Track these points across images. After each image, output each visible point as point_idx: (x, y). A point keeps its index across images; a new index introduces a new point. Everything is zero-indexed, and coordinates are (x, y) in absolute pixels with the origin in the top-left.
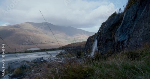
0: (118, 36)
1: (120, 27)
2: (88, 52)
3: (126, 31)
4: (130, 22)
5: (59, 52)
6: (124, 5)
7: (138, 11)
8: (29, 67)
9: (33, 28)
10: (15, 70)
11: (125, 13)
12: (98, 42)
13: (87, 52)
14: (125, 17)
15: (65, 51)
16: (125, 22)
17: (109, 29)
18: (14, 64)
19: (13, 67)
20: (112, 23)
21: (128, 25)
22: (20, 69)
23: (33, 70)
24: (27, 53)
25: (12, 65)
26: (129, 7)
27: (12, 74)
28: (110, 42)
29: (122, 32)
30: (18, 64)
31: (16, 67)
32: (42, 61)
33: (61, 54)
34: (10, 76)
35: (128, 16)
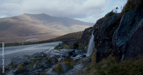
0: (115, 39)
1: (117, 30)
2: (85, 43)
3: (123, 35)
4: (127, 26)
5: (57, 43)
6: (121, 7)
7: (136, 17)
8: (30, 62)
9: (30, 19)
10: (18, 66)
11: (123, 16)
12: (95, 37)
13: (83, 44)
14: (123, 20)
15: (62, 42)
16: (122, 26)
17: (106, 30)
18: (17, 59)
19: (16, 63)
20: (109, 23)
21: (125, 29)
22: (23, 65)
23: (34, 66)
24: (27, 45)
25: (15, 60)
26: (127, 11)
27: (15, 70)
28: (107, 42)
29: (120, 36)
30: (20, 59)
31: (19, 62)
32: (42, 55)
33: (60, 45)
34: (14, 72)
35: (125, 20)
